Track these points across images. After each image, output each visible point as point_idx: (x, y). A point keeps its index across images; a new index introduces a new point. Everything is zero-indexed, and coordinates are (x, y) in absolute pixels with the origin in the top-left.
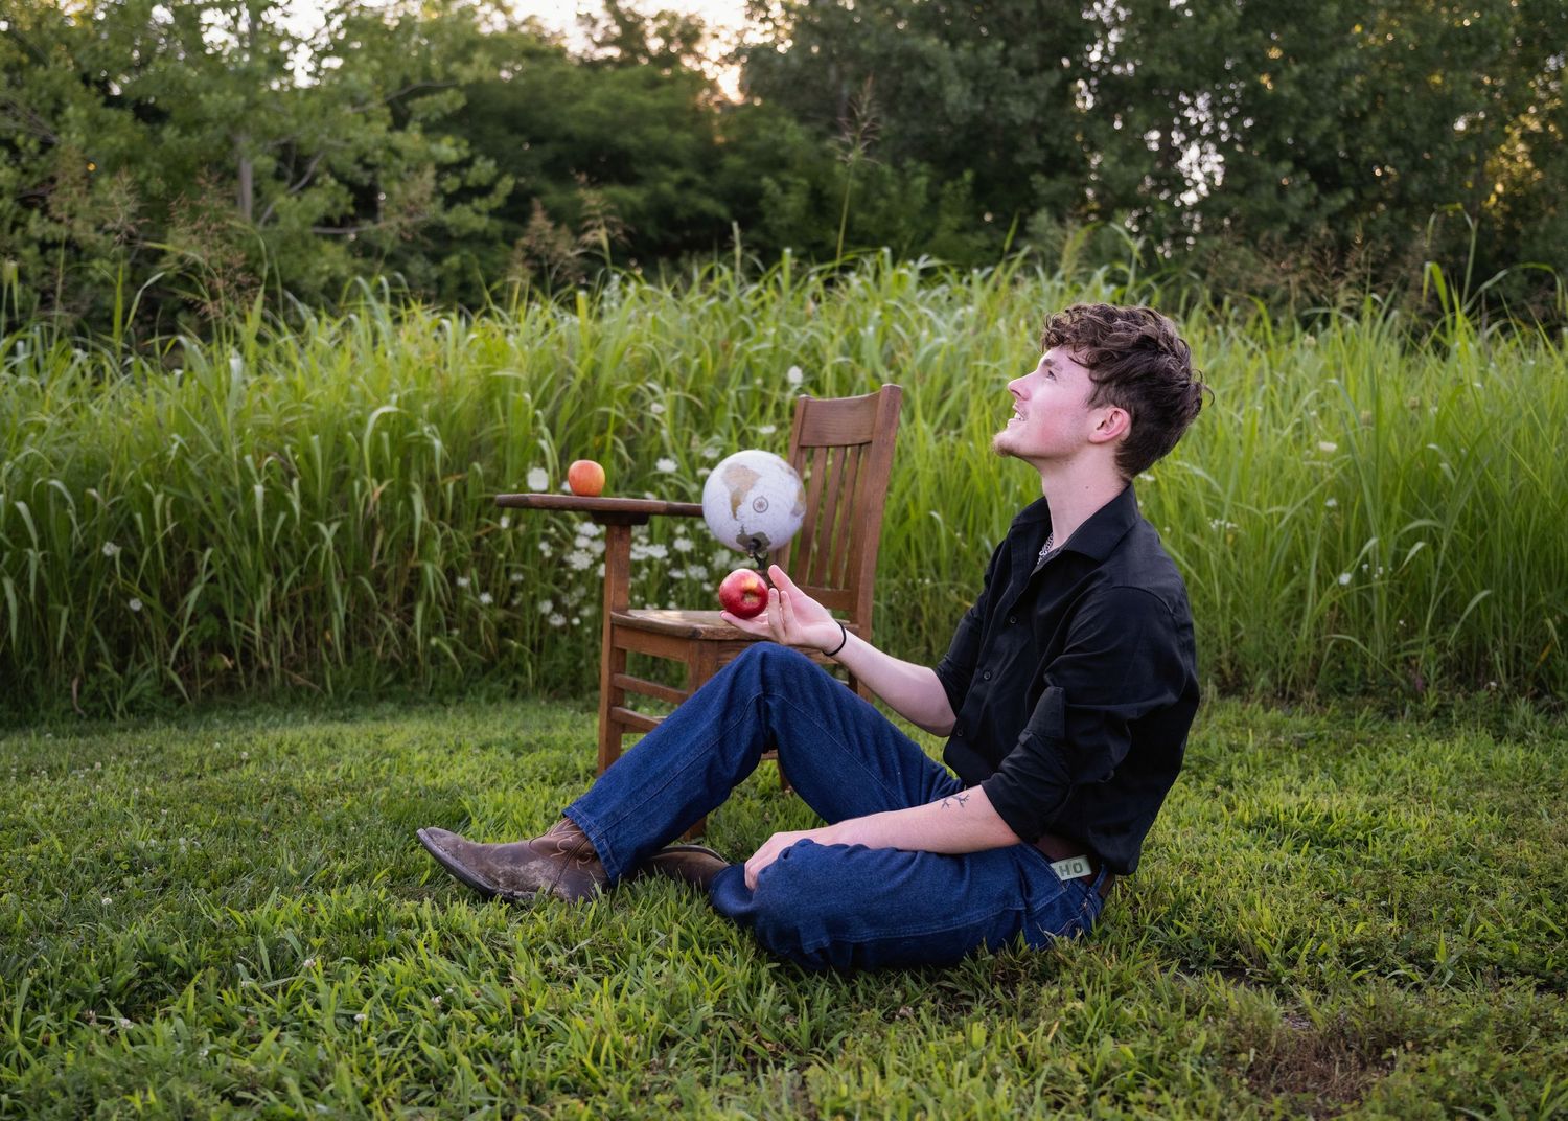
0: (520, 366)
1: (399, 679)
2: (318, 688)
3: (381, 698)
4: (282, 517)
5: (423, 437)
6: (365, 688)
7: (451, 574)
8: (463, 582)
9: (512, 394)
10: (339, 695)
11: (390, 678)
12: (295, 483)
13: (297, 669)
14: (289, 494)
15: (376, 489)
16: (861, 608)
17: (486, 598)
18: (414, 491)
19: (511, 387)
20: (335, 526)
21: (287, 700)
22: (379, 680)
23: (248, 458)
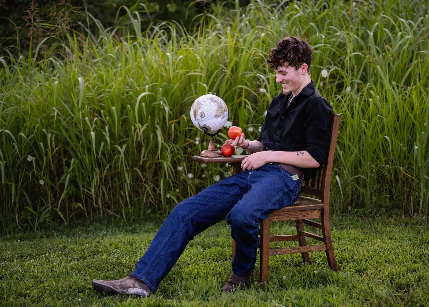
0: (202, 68)
1: (154, 212)
2: (119, 216)
3: (146, 220)
4: (102, 144)
5: (160, 104)
6: (139, 215)
7: (175, 164)
8: (180, 168)
9: (198, 82)
10: (128, 219)
11: (149, 211)
12: (107, 128)
13: (109, 207)
14: (104, 133)
15: (141, 129)
16: (325, 198)
17: (190, 176)
18: (157, 128)
19: (198, 79)
20: (124, 147)
21: (106, 222)
22: (145, 212)
23: (87, 119)
